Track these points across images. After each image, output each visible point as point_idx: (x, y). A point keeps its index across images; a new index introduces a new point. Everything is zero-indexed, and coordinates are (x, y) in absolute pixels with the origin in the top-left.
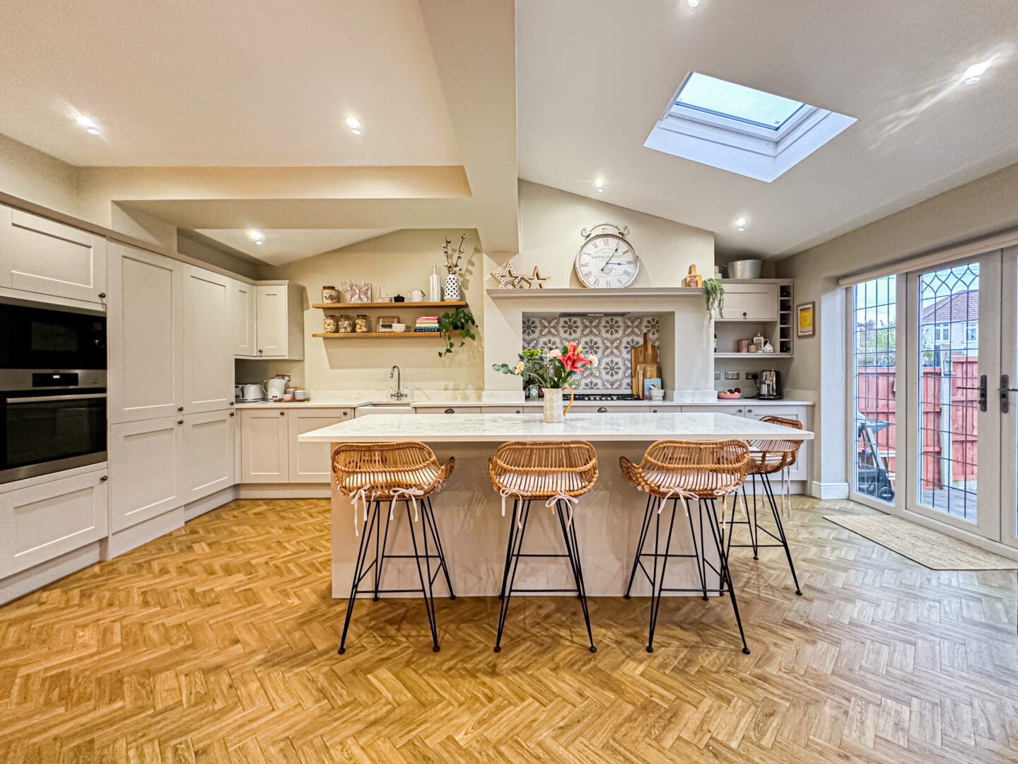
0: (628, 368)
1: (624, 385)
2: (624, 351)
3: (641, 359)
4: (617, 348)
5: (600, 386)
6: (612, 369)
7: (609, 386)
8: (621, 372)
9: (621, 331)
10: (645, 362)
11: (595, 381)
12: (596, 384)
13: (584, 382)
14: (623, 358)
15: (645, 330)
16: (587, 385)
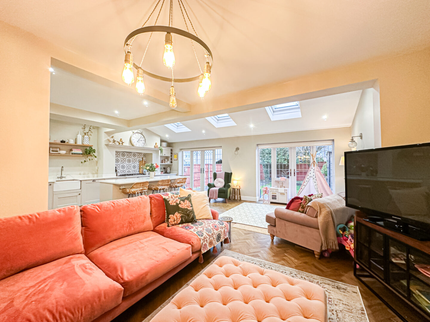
0: (138, 167)
1: (137, 171)
2: (137, 162)
3: (142, 164)
4: (136, 161)
5: (131, 172)
6: (134, 167)
7: (133, 172)
8: (136, 168)
9: (137, 156)
10: (142, 165)
11: (130, 170)
12: (130, 171)
13: (127, 171)
14: (137, 164)
15: (142, 157)
16: (128, 171)
